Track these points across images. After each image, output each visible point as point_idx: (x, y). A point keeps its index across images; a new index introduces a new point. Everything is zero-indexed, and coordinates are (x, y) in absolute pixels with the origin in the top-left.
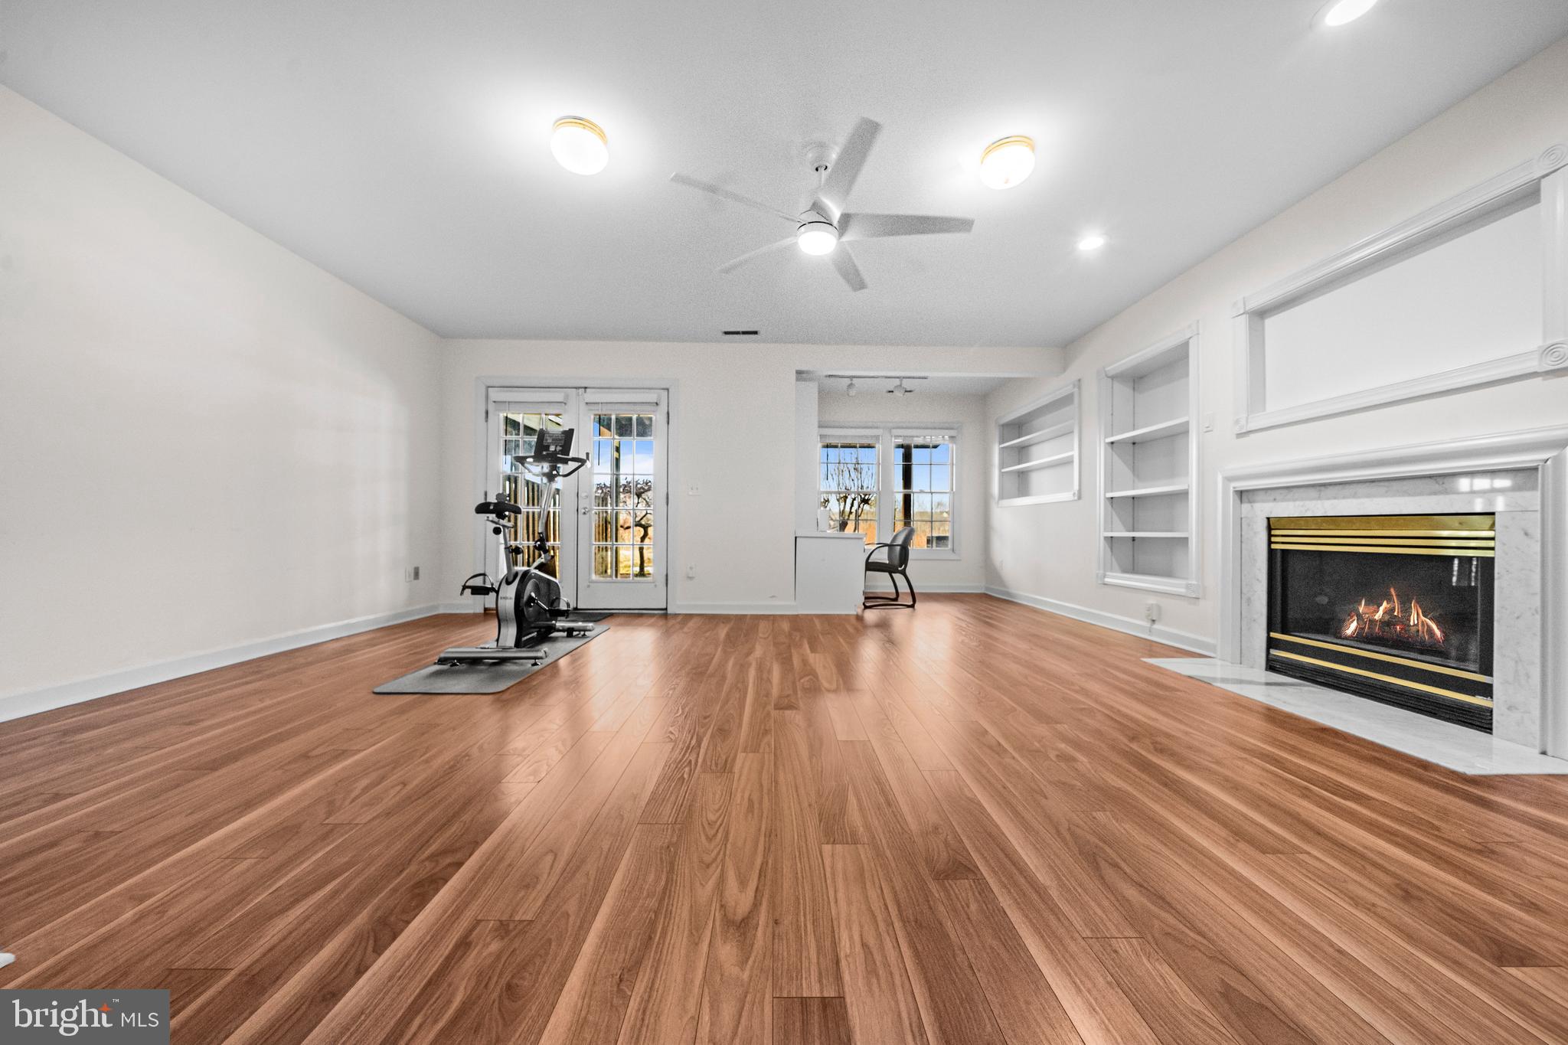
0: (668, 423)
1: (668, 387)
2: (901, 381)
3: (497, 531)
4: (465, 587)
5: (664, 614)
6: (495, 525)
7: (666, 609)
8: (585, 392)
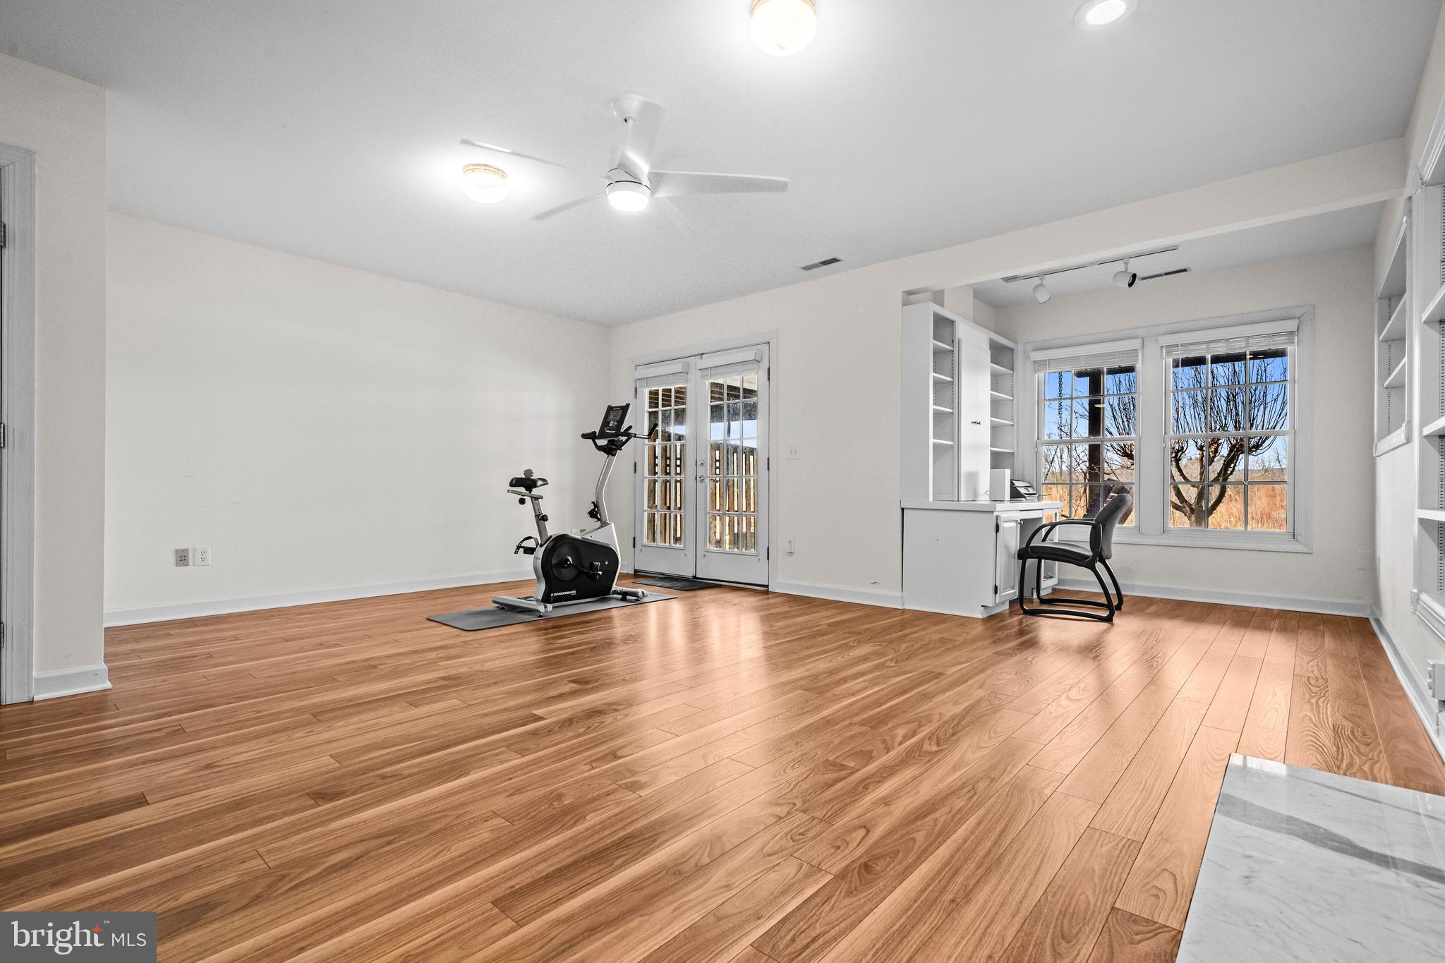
0: (769, 380)
1: (767, 340)
2: (1126, 264)
3: (522, 501)
4: (518, 548)
5: (764, 591)
6: (521, 497)
7: (767, 586)
8: (702, 358)
